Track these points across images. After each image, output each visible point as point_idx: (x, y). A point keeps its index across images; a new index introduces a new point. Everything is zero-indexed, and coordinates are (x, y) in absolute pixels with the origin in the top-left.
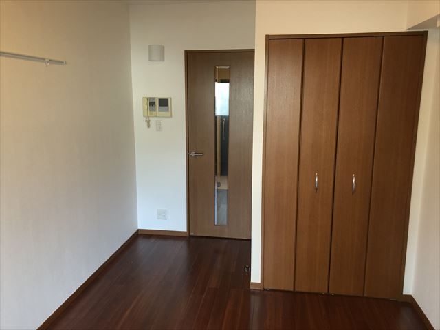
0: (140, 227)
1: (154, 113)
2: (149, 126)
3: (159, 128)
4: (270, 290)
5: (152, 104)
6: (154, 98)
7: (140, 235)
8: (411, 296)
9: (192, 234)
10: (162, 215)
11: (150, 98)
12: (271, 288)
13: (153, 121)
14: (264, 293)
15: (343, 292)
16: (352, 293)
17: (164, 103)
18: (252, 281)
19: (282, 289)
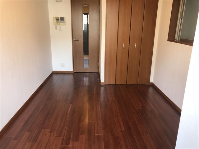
0: (54, 70)
1: (58, 23)
2: (56, 29)
3: (60, 30)
4: (108, 85)
5: (58, 19)
6: (58, 17)
7: (54, 73)
8: (152, 83)
9: (75, 72)
10: (63, 65)
11: (57, 17)
12: (108, 84)
13: (58, 27)
14: (105, 86)
15: (131, 83)
16: (134, 83)
17: (62, 19)
18: (101, 82)
19: (111, 84)
